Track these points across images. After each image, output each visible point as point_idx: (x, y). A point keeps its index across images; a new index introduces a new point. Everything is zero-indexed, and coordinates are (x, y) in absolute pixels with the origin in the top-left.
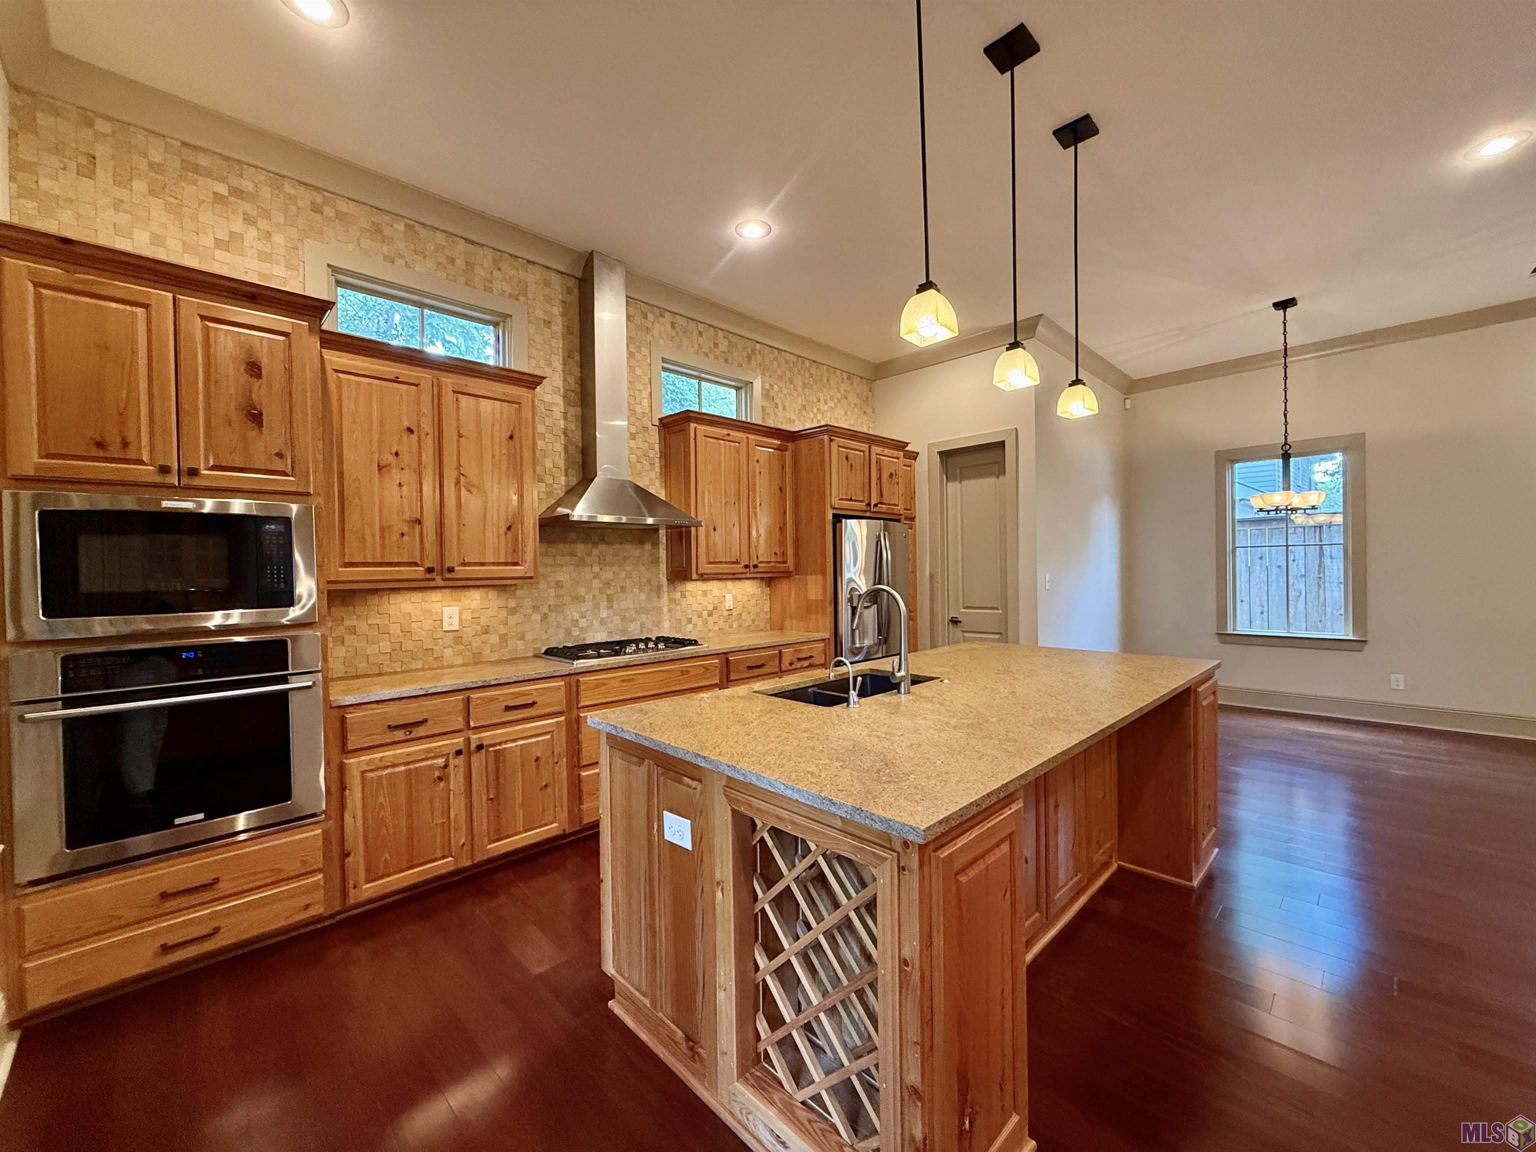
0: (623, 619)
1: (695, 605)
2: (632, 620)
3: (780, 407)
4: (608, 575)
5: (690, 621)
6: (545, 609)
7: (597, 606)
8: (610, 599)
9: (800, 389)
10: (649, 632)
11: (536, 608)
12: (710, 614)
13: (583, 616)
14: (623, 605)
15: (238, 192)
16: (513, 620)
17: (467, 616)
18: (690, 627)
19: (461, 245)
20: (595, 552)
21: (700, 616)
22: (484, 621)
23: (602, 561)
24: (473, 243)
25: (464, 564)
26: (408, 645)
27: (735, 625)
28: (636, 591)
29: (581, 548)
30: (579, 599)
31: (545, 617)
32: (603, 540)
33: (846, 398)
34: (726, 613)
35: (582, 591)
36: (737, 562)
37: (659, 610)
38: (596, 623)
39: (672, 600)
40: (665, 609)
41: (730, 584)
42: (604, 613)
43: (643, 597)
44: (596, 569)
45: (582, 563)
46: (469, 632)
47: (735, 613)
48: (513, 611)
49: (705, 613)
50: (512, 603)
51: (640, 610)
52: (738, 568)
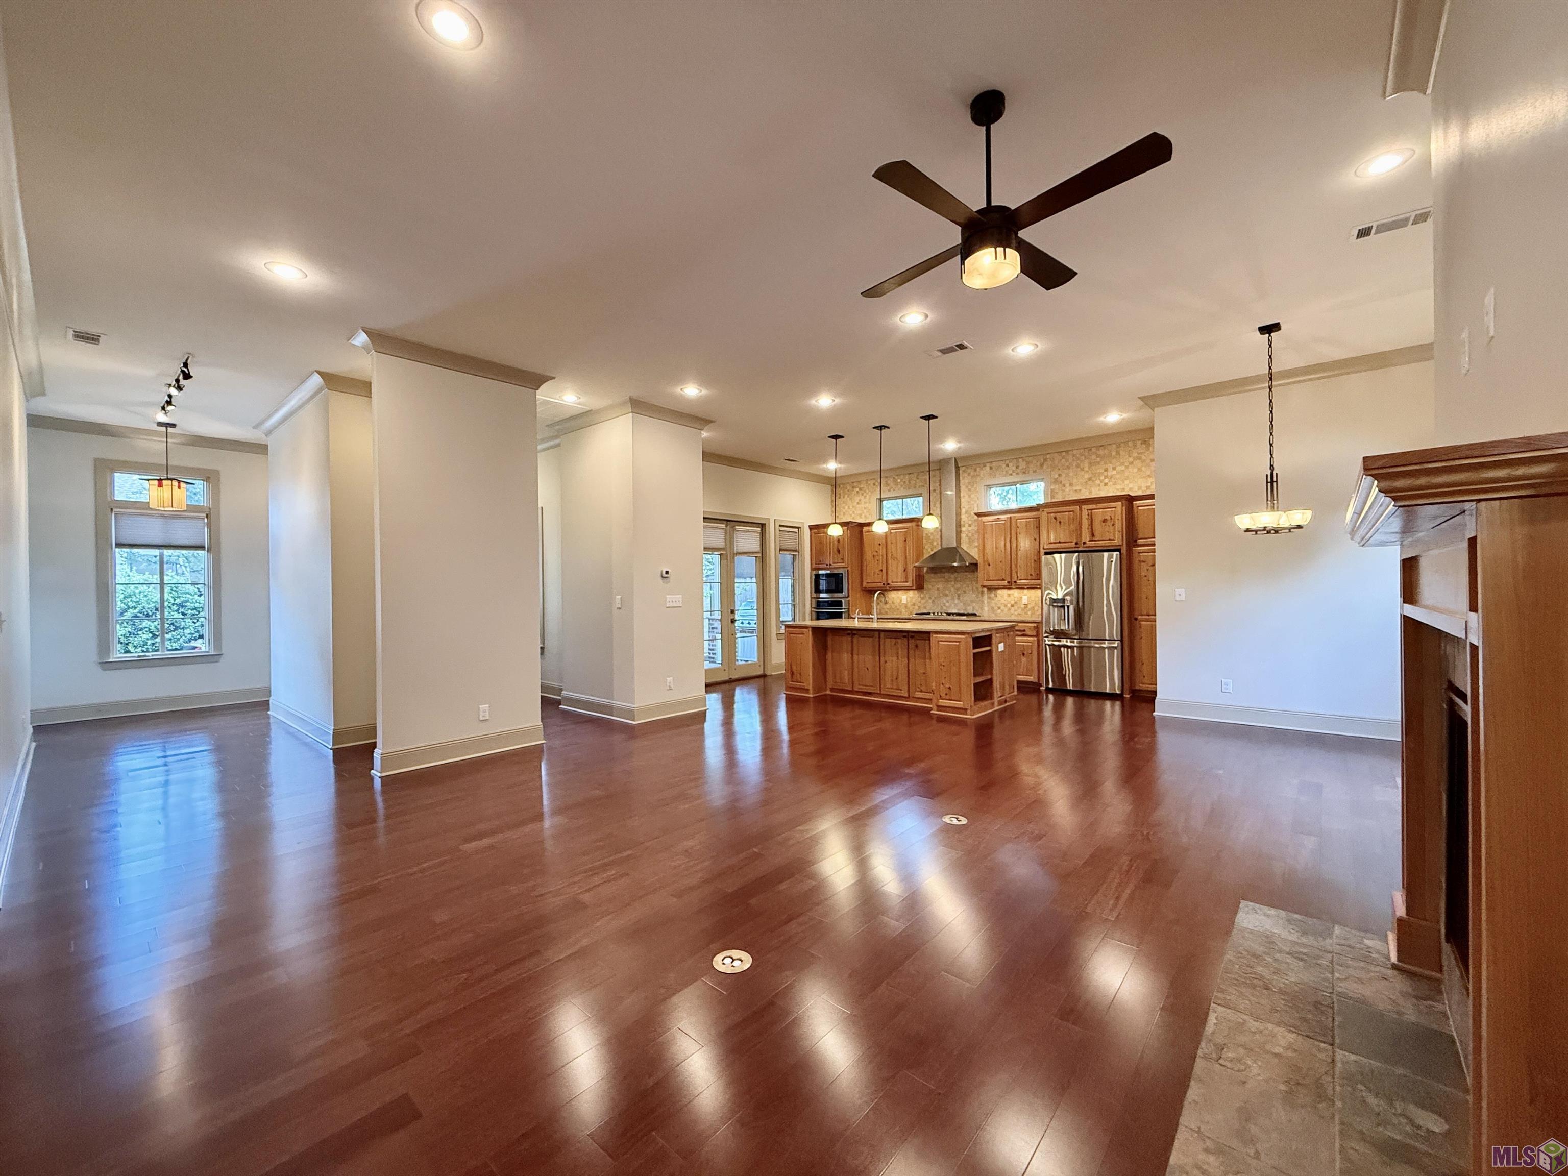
0: (964, 604)
1: (1003, 601)
2: (969, 605)
3: (1067, 485)
4: (958, 585)
5: (999, 608)
6: (933, 598)
7: (953, 599)
8: (959, 596)
9: (1086, 469)
10: (977, 611)
11: (930, 598)
12: (1012, 606)
13: (948, 602)
14: (965, 598)
15: (860, 489)
16: (923, 601)
17: (909, 599)
18: (999, 611)
19: (907, 476)
20: (952, 576)
21: (1006, 606)
22: (914, 601)
23: (956, 580)
24: (910, 474)
25: (893, 582)
26: (893, 607)
27: (1029, 613)
28: (971, 592)
29: (947, 575)
30: (946, 595)
31: (933, 601)
32: (956, 572)
33: (1140, 459)
34: (1024, 606)
35: (947, 592)
36: (1003, 580)
37: (983, 602)
38: (953, 605)
39: (989, 598)
40: (986, 602)
41: (1026, 591)
42: (956, 601)
43: (974, 596)
44: (953, 583)
45: (947, 581)
46: (909, 605)
47: (1029, 607)
48: (922, 599)
49: (1009, 606)
50: (922, 596)
51: (972, 602)
52: (1005, 583)
